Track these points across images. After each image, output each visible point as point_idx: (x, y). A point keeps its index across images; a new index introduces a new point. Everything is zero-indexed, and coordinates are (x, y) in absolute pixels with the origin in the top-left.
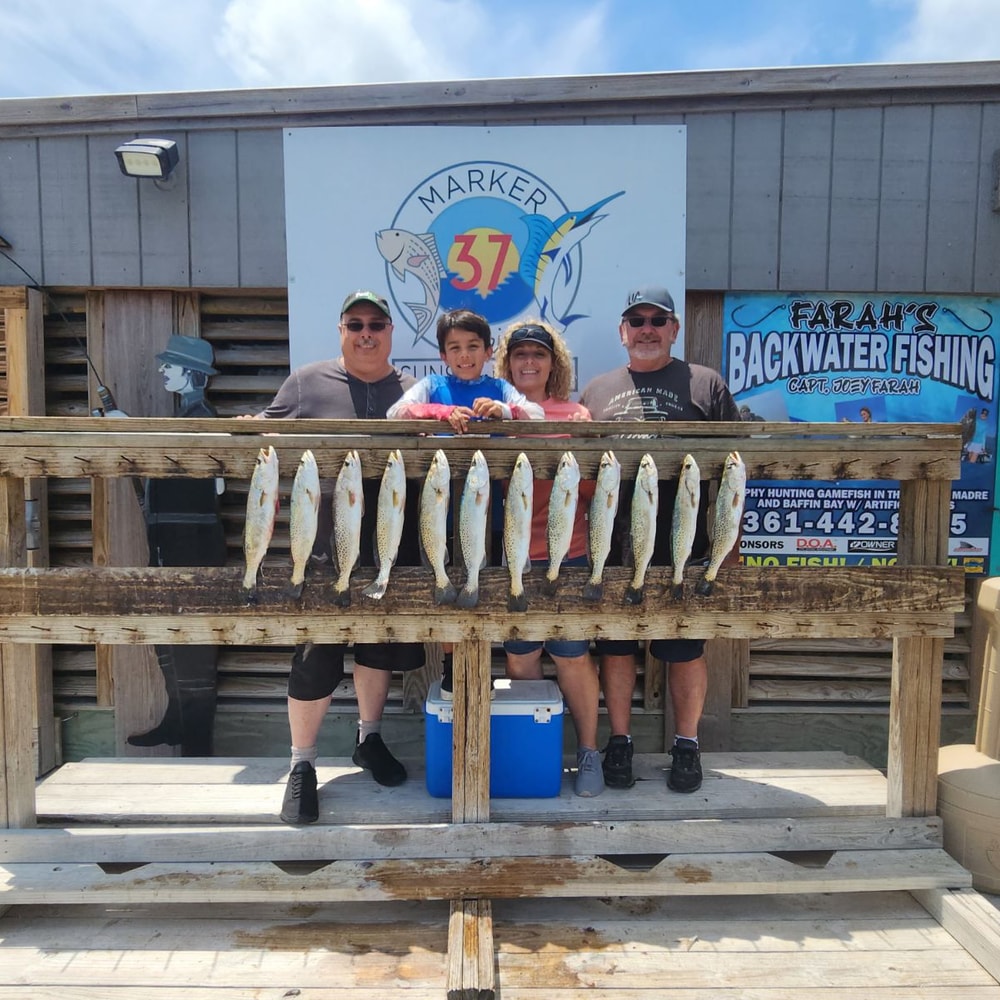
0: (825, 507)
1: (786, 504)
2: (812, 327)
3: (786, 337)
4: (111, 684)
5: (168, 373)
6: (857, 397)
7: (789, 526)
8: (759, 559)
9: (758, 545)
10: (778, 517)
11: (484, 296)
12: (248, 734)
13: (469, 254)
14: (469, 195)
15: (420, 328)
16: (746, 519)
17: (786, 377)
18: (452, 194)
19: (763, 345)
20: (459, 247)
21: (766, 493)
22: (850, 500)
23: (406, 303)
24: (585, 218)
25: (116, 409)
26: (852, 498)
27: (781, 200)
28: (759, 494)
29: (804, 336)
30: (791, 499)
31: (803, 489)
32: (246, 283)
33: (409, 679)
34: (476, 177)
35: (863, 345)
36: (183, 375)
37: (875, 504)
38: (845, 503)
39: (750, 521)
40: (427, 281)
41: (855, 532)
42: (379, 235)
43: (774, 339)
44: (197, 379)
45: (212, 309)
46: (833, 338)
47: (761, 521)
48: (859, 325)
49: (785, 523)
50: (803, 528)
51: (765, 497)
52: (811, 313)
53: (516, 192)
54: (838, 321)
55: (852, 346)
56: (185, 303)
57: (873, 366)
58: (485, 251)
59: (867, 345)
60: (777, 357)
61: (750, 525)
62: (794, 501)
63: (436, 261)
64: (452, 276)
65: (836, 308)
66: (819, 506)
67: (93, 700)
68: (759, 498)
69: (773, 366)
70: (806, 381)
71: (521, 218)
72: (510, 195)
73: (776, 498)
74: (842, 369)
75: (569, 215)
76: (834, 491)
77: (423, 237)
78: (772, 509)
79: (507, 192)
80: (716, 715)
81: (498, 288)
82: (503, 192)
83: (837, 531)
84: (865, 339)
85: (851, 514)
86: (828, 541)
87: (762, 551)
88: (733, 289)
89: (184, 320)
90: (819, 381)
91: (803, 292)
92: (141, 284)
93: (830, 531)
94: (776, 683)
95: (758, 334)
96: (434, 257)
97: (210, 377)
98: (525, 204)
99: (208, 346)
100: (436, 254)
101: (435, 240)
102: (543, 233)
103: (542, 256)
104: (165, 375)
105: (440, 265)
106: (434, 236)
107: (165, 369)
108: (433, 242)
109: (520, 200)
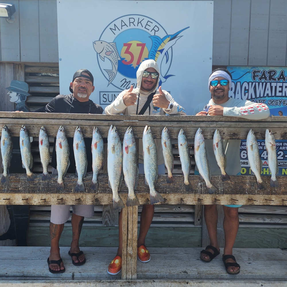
0: (264, 149)
2: (260, 80)
3: (250, 84)
5: (11, 95)
6: (278, 107)
11: (135, 67)
12: (42, 234)
13: (129, 51)
14: (129, 28)
15: (110, 80)
17: (250, 99)
18: (122, 27)
19: (241, 87)
20: (125, 48)
23: (104, 70)
24: (174, 37)
27: (249, 30)
29: (257, 84)
32: (42, 61)
33: (105, 213)
34: (132, 20)
35: (280, 87)
36: (17, 96)
37: (284, 148)
40: (113, 61)
42: (94, 43)
43: (246, 85)
44: (22, 97)
45: (29, 70)
46: (268, 84)
48: (279, 79)
52: (260, 74)
53: (147, 27)
54: (271, 78)
55: (276, 87)
56: (18, 68)
57: (284, 95)
58: (135, 50)
59: (282, 87)
60: (246, 91)
63: (116, 53)
64: (122, 59)
65: (270, 72)
66: (262, 149)
69: (245, 95)
70: (258, 100)
71: (149, 37)
72: (145, 28)
74: (272, 96)
75: (168, 36)
77: (111, 44)
78: (244, 150)
82: (142, 27)
84: (281, 84)
86: (265, 162)
88: (230, 65)
89: (18, 74)
90: (263, 101)
91: (257, 66)
92: (1, 60)
93: (266, 158)
94: (245, 216)
95: (240, 83)
96: (116, 52)
97: (28, 97)
98: (151, 31)
99: (27, 85)
100: (117, 51)
101: (116, 45)
102: (158, 43)
103: (157, 52)
104: (10, 95)
105: (118, 55)
106: (116, 43)
107: (10, 93)
108: (115, 46)
109: (149, 30)
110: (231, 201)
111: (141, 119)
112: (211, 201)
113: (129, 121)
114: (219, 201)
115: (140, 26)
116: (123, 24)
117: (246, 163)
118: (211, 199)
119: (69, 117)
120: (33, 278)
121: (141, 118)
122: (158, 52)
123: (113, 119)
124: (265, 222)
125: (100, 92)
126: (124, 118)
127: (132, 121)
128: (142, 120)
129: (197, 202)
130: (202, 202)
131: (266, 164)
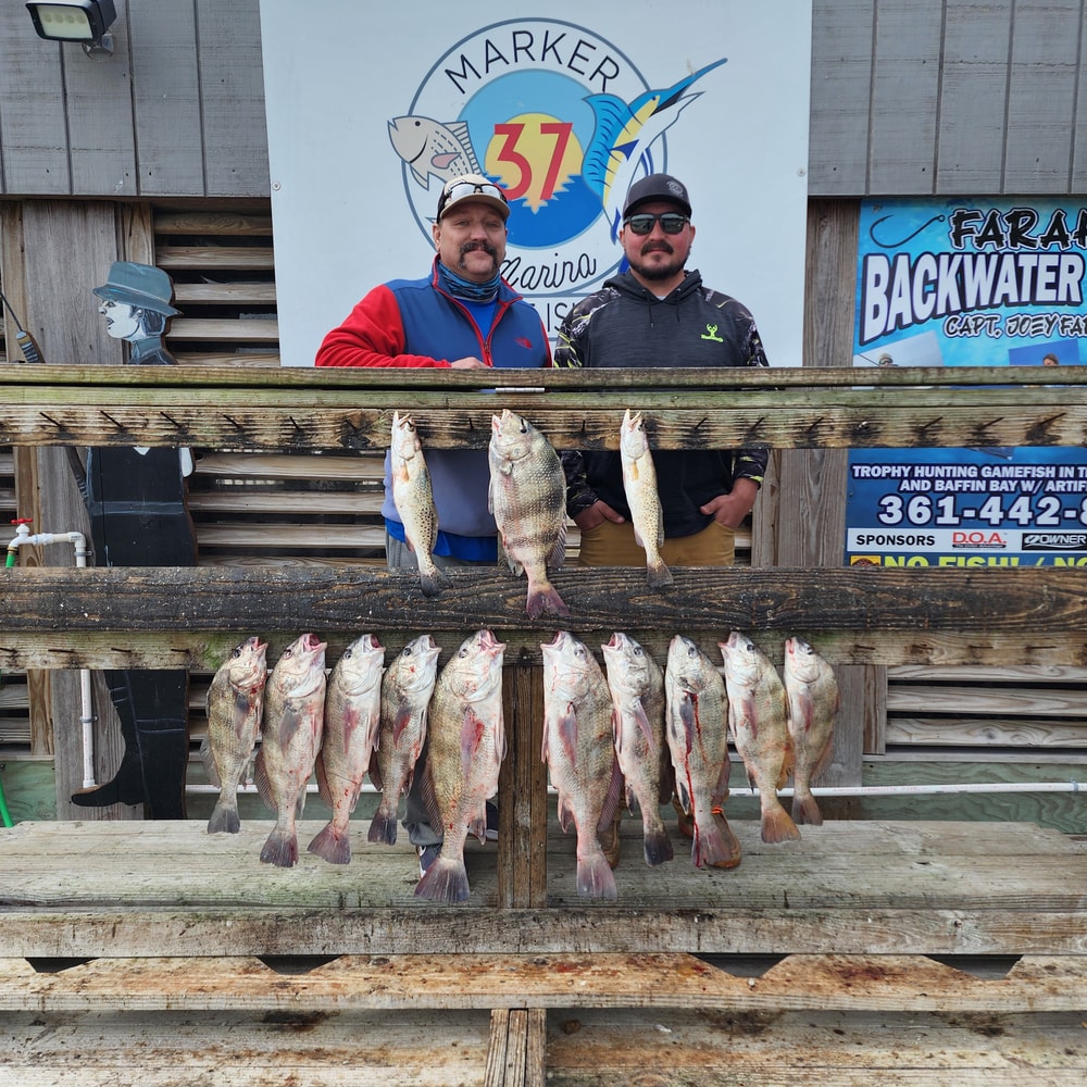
0: (992, 489)
1: (939, 486)
2: (980, 245)
3: (944, 259)
4: (48, 726)
5: (112, 313)
6: (1040, 340)
7: (942, 516)
8: (902, 559)
9: (900, 540)
10: (928, 503)
11: (535, 210)
13: (515, 150)
16: (885, 507)
17: (942, 316)
18: (490, 65)
19: (912, 272)
20: (500, 141)
21: (912, 471)
22: (1025, 479)
23: (430, 219)
24: (671, 98)
26: (1029, 478)
27: (941, 67)
28: (902, 472)
29: (968, 259)
30: (945, 479)
31: (963, 466)
32: (213, 192)
35: (1050, 269)
36: (132, 316)
37: (1060, 486)
38: (1019, 484)
39: (889, 510)
41: (1033, 522)
42: (392, 125)
43: (927, 263)
44: (151, 321)
45: (169, 226)
46: (1008, 261)
48: (1045, 241)
49: (937, 511)
50: (961, 517)
51: (911, 477)
52: (978, 226)
53: (577, 62)
54: (1016, 237)
55: (1035, 270)
56: (132, 219)
57: (1063, 297)
58: (536, 147)
59: (1055, 269)
60: (931, 288)
61: (891, 515)
62: (950, 482)
63: (470, 160)
64: (492, 181)
65: (1013, 219)
66: (983, 489)
67: (26, 747)
68: (902, 478)
69: (925, 300)
70: (970, 320)
71: (584, 99)
72: (569, 66)
73: (925, 478)
74: (1020, 303)
75: (650, 94)
76: (1004, 468)
77: (452, 127)
78: (921, 493)
79: (566, 61)
80: (842, 764)
81: (553, 197)
82: (560, 63)
83: (1007, 522)
84: (1053, 260)
85: (1027, 499)
86: (995, 534)
87: (905, 548)
88: (871, 193)
89: (132, 242)
90: (987, 319)
91: (970, 198)
92: (71, 189)
93: (997, 522)
94: (923, 723)
95: (906, 257)
96: (468, 155)
97: (169, 320)
98: (591, 79)
99: (165, 277)
101: (467, 131)
102: (614, 121)
104: (107, 315)
105: (476, 166)
106: (467, 125)
107: (107, 308)
108: (466, 134)
109: (583, 74)
111: (552, 380)
113: (513, 389)
115: (550, 61)
116: (492, 54)
117: (926, 541)
121: (556, 377)
122: (617, 152)
123: (461, 384)
124: (992, 742)
126: (497, 380)
127: (522, 390)
128: (556, 384)
131: (997, 543)
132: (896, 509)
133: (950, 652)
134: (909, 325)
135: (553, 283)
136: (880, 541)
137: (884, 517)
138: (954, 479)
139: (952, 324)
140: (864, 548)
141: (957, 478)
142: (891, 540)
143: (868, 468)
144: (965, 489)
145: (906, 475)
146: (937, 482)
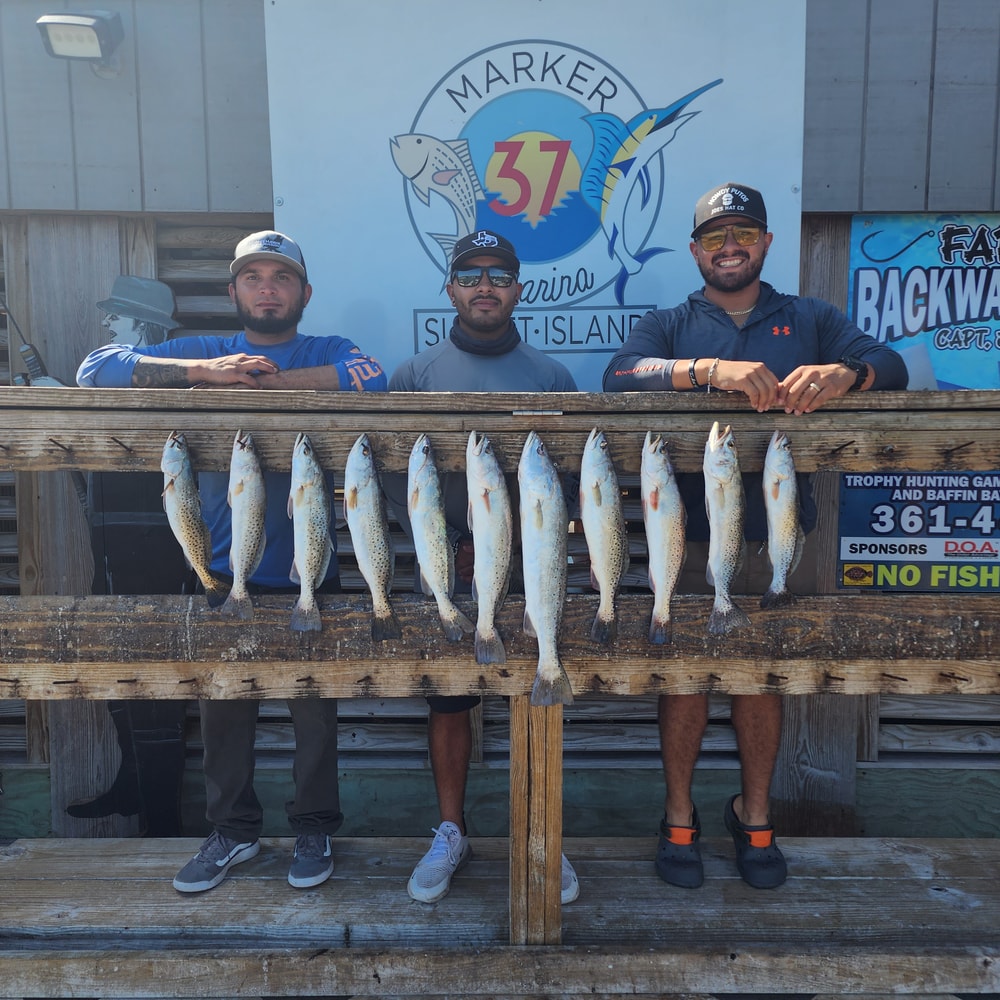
1: (931, 495)
2: (969, 260)
3: (934, 274)
4: (45, 735)
5: (115, 326)
7: (934, 525)
8: (894, 568)
9: (893, 549)
10: (920, 512)
11: (534, 225)
13: (515, 167)
14: (513, 87)
15: (450, 268)
16: (878, 516)
17: (932, 328)
18: (490, 85)
19: (903, 285)
20: (501, 157)
21: (904, 481)
23: (430, 234)
24: (668, 117)
25: (46, 375)
27: (932, 88)
28: (894, 482)
29: (958, 274)
30: (937, 489)
31: (954, 476)
32: (218, 206)
34: (523, 61)
36: (134, 329)
39: (882, 519)
42: (394, 142)
43: (917, 277)
44: (153, 334)
45: (170, 240)
47: (897, 518)
49: (929, 521)
50: (953, 526)
51: (903, 486)
52: (968, 241)
53: (576, 83)
56: (135, 233)
58: (535, 164)
60: (921, 301)
61: (883, 524)
62: (941, 492)
63: (470, 177)
64: (492, 197)
66: (975, 499)
67: (22, 755)
68: (894, 488)
69: (915, 313)
70: (961, 332)
71: (583, 118)
72: (569, 86)
73: (917, 488)
75: (647, 113)
76: (995, 478)
77: (453, 145)
78: (912, 503)
79: (565, 82)
81: (552, 213)
82: (560, 83)
86: (987, 544)
87: (897, 557)
88: (865, 210)
89: (135, 256)
90: (977, 332)
91: (958, 214)
92: (77, 206)
93: (989, 531)
94: (914, 729)
95: (896, 271)
96: (468, 172)
97: (171, 332)
98: (589, 98)
99: (168, 291)
100: (471, 167)
101: (468, 149)
102: (612, 139)
103: (610, 169)
104: (110, 328)
105: (476, 182)
106: (467, 143)
107: (110, 321)
108: (467, 152)
109: (582, 93)
110: (882, 680)
111: (571, 404)
112: (813, 682)
113: (531, 413)
114: (839, 682)
115: (550, 82)
116: (493, 75)
117: (918, 550)
118: (811, 675)
119: (332, 404)
120: (214, 942)
121: (574, 402)
122: (616, 169)
123: (478, 409)
124: (984, 749)
125: (416, 312)
126: (514, 405)
127: (540, 414)
128: (574, 408)
129: (764, 686)
130: (780, 687)
131: (989, 552)
132: (888, 519)
133: (978, 681)
134: (900, 338)
135: (551, 296)
136: (873, 550)
137: (876, 527)
138: (945, 489)
139: (942, 336)
140: (857, 556)
141: (949, 488)
142: (883, 549)
143: (861, 478)
144: (956, 499)
145: (898, 485)
146: (929, 491)
